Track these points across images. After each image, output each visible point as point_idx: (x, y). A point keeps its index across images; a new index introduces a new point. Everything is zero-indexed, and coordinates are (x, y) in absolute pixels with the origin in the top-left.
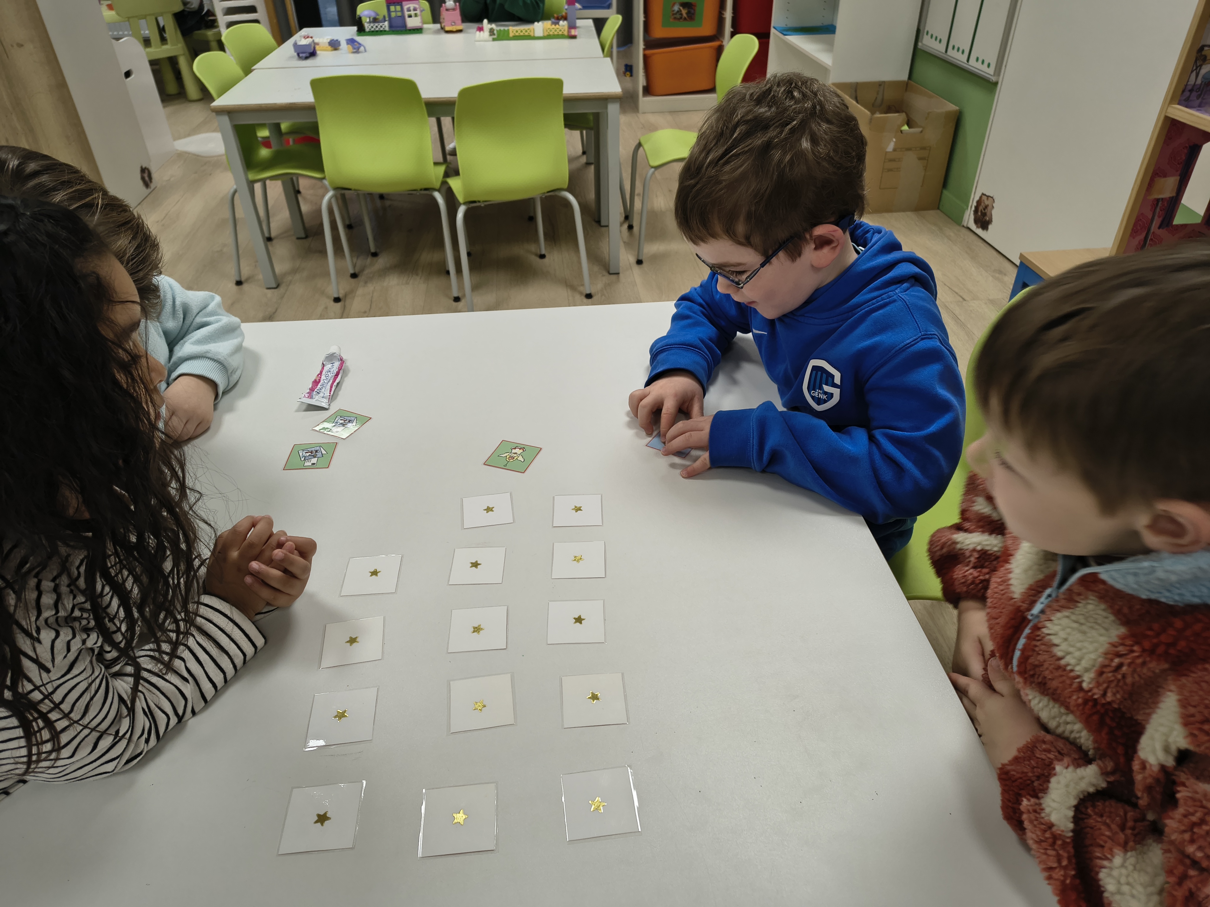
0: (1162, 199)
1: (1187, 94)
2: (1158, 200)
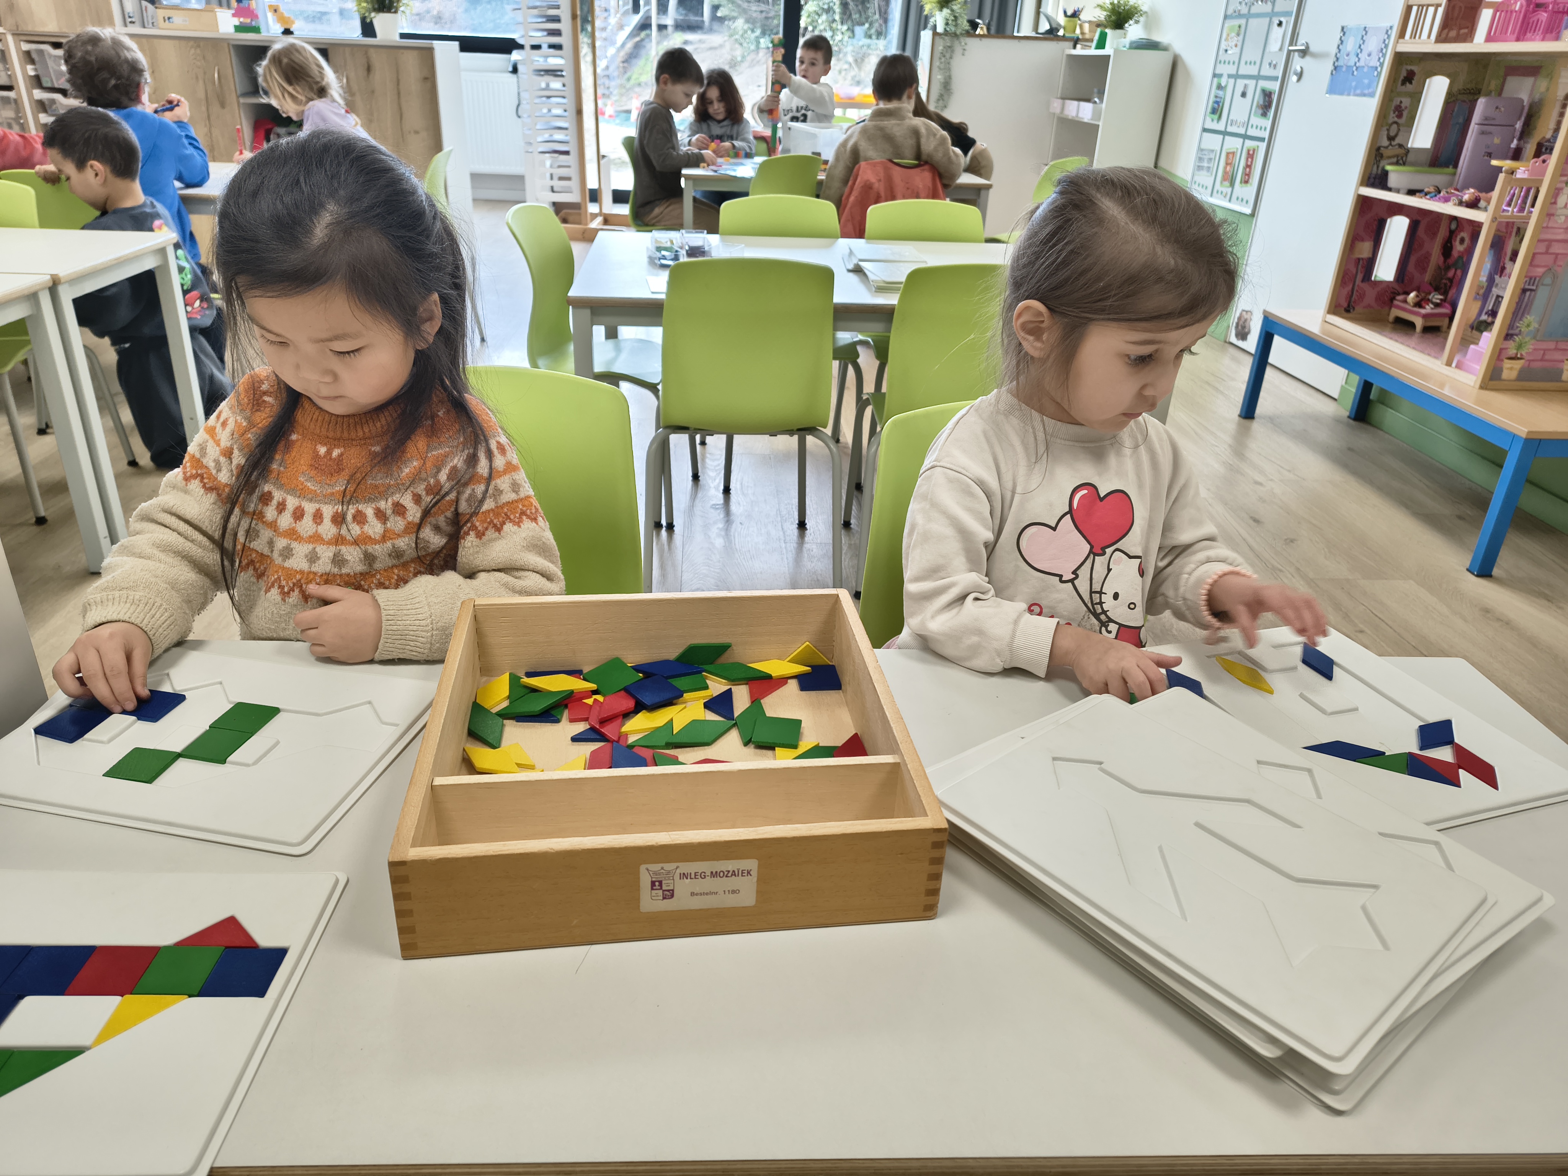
0: (1362, 259)
1: (1372, 180)
2: (1359, 259)
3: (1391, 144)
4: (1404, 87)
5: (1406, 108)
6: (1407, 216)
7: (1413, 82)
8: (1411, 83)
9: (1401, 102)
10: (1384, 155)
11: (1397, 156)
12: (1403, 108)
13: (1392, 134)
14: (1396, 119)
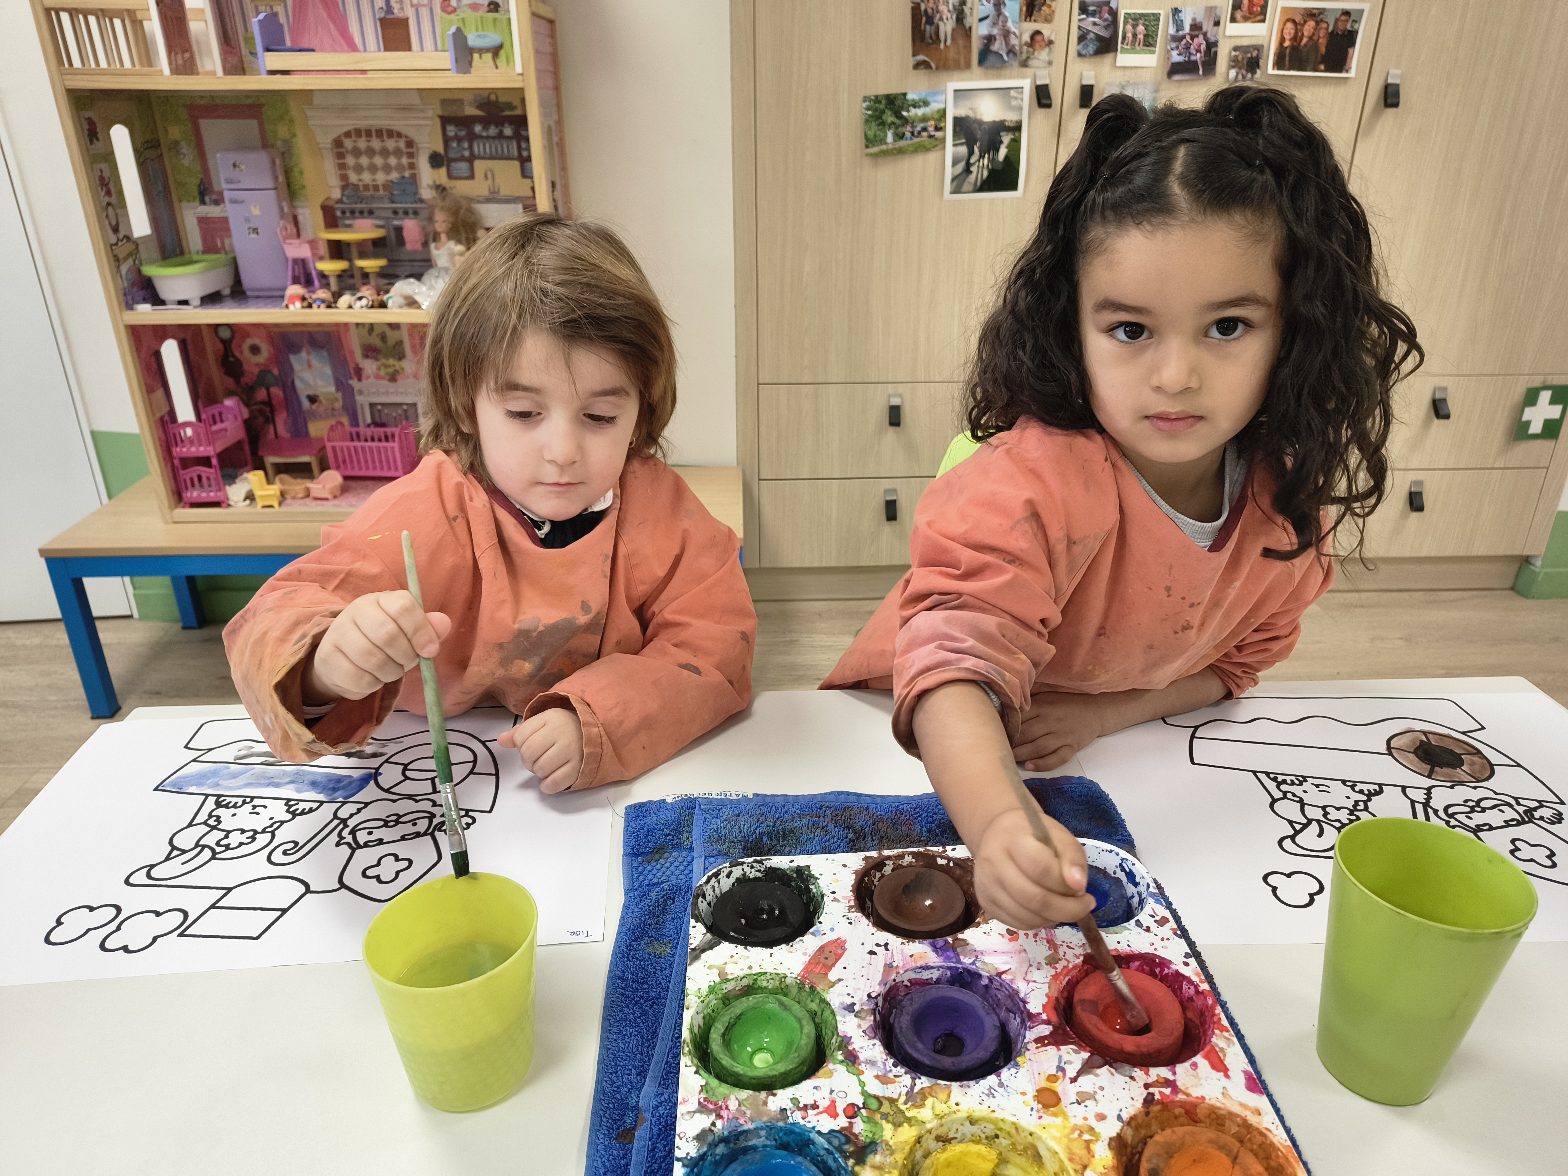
0: (164, 416)
1: (128, 298)
2: (161, 418)
3: (118, 239)
4: (93, 146)
5: (109, 179)
6: (173, 337)
7: (99, 135)
8: (98, 139)
9: (101, 171)
10: (121, 257)
11: (130, 255)
12: (107, 180)
13: (114, 223)
14: (107, 199)
